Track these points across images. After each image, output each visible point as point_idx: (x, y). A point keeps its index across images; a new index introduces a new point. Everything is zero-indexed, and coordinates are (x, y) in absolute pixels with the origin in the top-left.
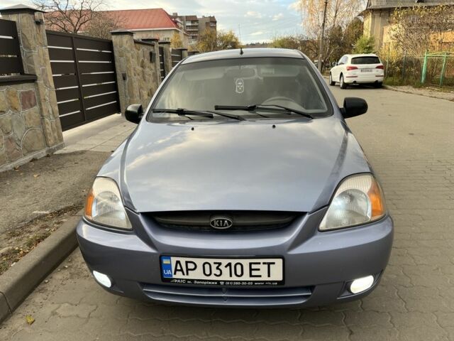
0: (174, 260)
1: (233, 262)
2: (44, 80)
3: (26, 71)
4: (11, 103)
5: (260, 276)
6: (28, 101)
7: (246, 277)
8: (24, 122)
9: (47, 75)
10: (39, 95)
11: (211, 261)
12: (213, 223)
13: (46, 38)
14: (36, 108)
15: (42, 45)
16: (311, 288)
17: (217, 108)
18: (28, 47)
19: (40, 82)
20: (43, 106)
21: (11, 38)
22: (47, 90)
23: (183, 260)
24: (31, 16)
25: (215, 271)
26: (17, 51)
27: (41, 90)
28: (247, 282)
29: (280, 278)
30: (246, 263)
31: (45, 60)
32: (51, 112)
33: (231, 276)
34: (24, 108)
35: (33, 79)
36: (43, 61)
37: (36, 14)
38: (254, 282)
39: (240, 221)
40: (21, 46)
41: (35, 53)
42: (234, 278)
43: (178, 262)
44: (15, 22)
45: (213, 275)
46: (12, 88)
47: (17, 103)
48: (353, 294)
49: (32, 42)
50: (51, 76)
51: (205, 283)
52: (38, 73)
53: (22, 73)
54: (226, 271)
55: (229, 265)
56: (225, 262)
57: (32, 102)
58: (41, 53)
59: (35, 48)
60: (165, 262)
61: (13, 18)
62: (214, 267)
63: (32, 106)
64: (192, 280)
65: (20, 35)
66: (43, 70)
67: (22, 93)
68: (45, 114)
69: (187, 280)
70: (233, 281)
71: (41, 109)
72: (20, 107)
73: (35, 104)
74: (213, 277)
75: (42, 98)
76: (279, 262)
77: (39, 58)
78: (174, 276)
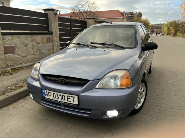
0: (45, 91)
1: (62, 94)
2: (55, 34)
3: (50, 31)
4: (42, 41)
5: (70, 101)
6: (49, 40)
7: (66, 101)
8: (46, 48)
9: (57, 32)
10: (53, 39)
11: (55, 93)
12: (59, 80)
13: (58, 19)
14: (52, 43)
15: (56, 22)
16: (90, 110)
17: (91, 43)
18: (51, 23)
19: (54, 34)
20: (54, 43)
21: (46, 19)
22: (56, 37)
23: (48, 91)
24: (53, 12)
25: (57, 97)
26: (47, 24)
27: (54, 37)
28: (66, 103)
29: (77, 104)
30: (66, 95)
31: (57, 27)
32: (57, 45)
33: (61, 100)
34: (47, 43)
35: (51, 33)
36: (56, 27)
37: (55, 11)
38: (69, 103)
39: (68, 81)
40: (49, 22)
41: (53, 25)
42: (62, 101)
43: (46, 92)
44: (47, 14)
45: (56, 98)
46: (43, 36)
47: (45, 41)
48: (109, 117)
49: (52, 21)
50: (58, 33)
51: (54, 101)
52: (53, 31)
53: (48, 31)
54: (60, 97)
55: (61, 95)
56: (59, 94)
57: (50, 41)
58: (55, 25)
59: (53, 23)
60: (43, 91)
61: (47, 12)
62: (56, 95)
63: (50, 42)
64: (50, 99)
65: (49, 18)
66: (56, 31)
67: (47, 38)
68: (54, 45)
69: (49, 99)
70: (62, 102)
71: (53, 44)
72: (46, 42)
73: (51, 42)
74: (56, 99)
75: (54, 40)
76: (76, 97)
77: (55, 26)
78: (46, 97)
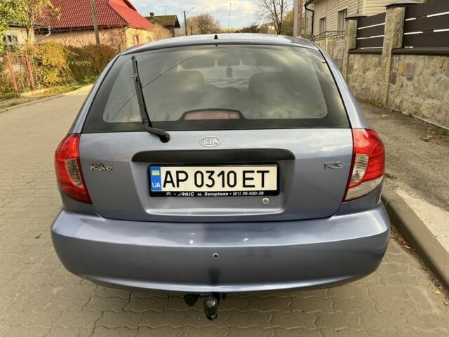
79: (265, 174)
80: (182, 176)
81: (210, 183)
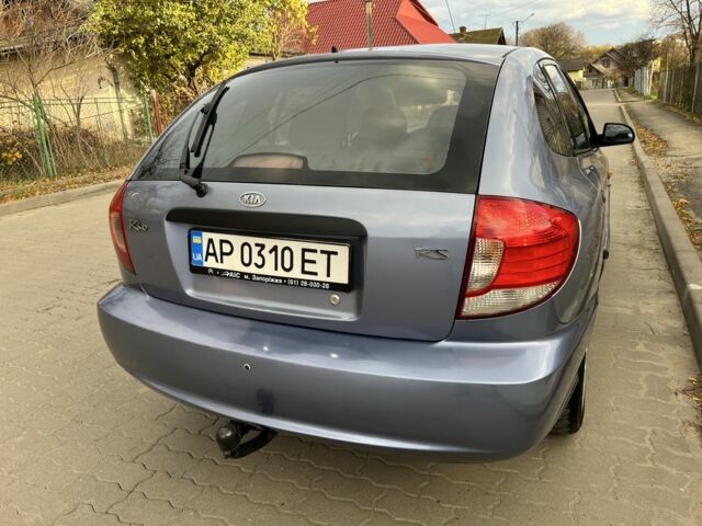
79: (332, 256)
80: (226, 248)
81: (260, 263)
